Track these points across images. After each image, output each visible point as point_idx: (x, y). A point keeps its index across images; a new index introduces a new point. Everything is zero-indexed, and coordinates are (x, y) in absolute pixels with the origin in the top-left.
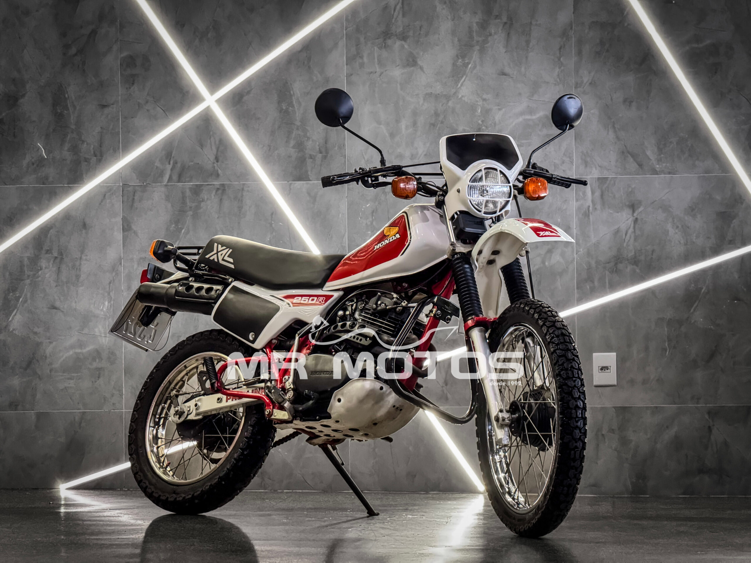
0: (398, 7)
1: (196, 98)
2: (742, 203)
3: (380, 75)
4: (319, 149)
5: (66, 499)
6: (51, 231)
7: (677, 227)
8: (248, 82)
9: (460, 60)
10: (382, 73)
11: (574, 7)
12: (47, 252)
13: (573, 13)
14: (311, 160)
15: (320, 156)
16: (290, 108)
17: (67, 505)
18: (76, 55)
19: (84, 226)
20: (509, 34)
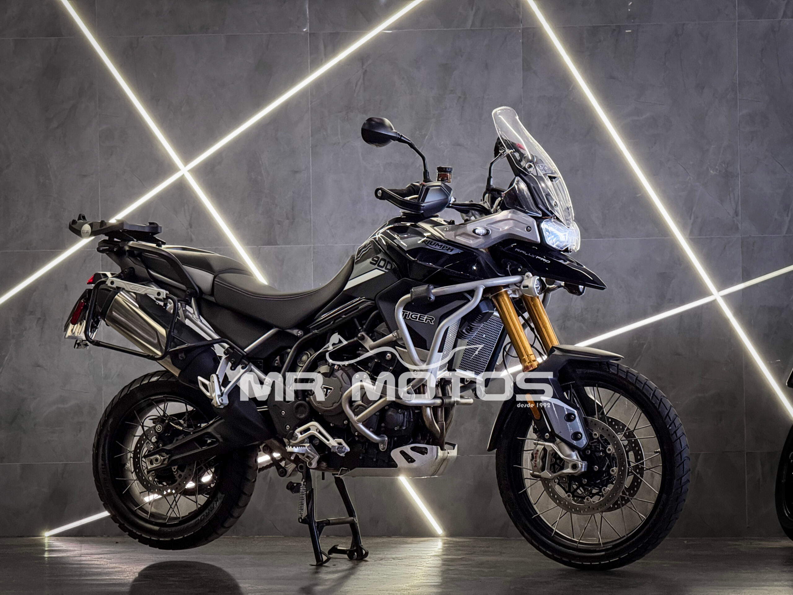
0: (359, 83)
1: (171, 169)
2: (680, 265)
3: (343, 146)
4: (287, 215)
5: (50, 546)
6: (34, 294)
7: (621, 287)
8: (219, 154)
9: (418, 132)
10: (345, 144)
11: (523, 82)
12: (32, 313)
13: (523, 88)
14: (279, 226)
15: (288, 221)
16: (259, 177)
17: (50, 551)
18: (57, 128)
19: (66, 288)
20: (463, 107)
